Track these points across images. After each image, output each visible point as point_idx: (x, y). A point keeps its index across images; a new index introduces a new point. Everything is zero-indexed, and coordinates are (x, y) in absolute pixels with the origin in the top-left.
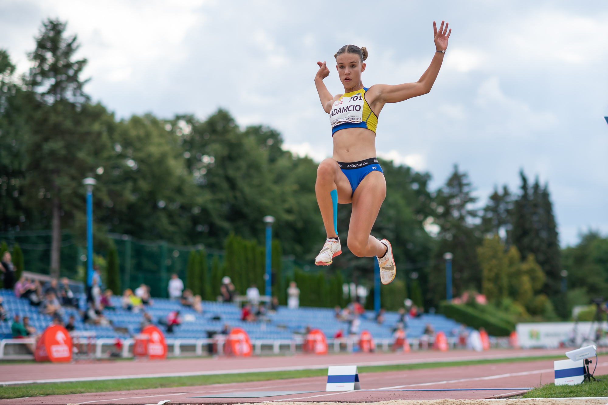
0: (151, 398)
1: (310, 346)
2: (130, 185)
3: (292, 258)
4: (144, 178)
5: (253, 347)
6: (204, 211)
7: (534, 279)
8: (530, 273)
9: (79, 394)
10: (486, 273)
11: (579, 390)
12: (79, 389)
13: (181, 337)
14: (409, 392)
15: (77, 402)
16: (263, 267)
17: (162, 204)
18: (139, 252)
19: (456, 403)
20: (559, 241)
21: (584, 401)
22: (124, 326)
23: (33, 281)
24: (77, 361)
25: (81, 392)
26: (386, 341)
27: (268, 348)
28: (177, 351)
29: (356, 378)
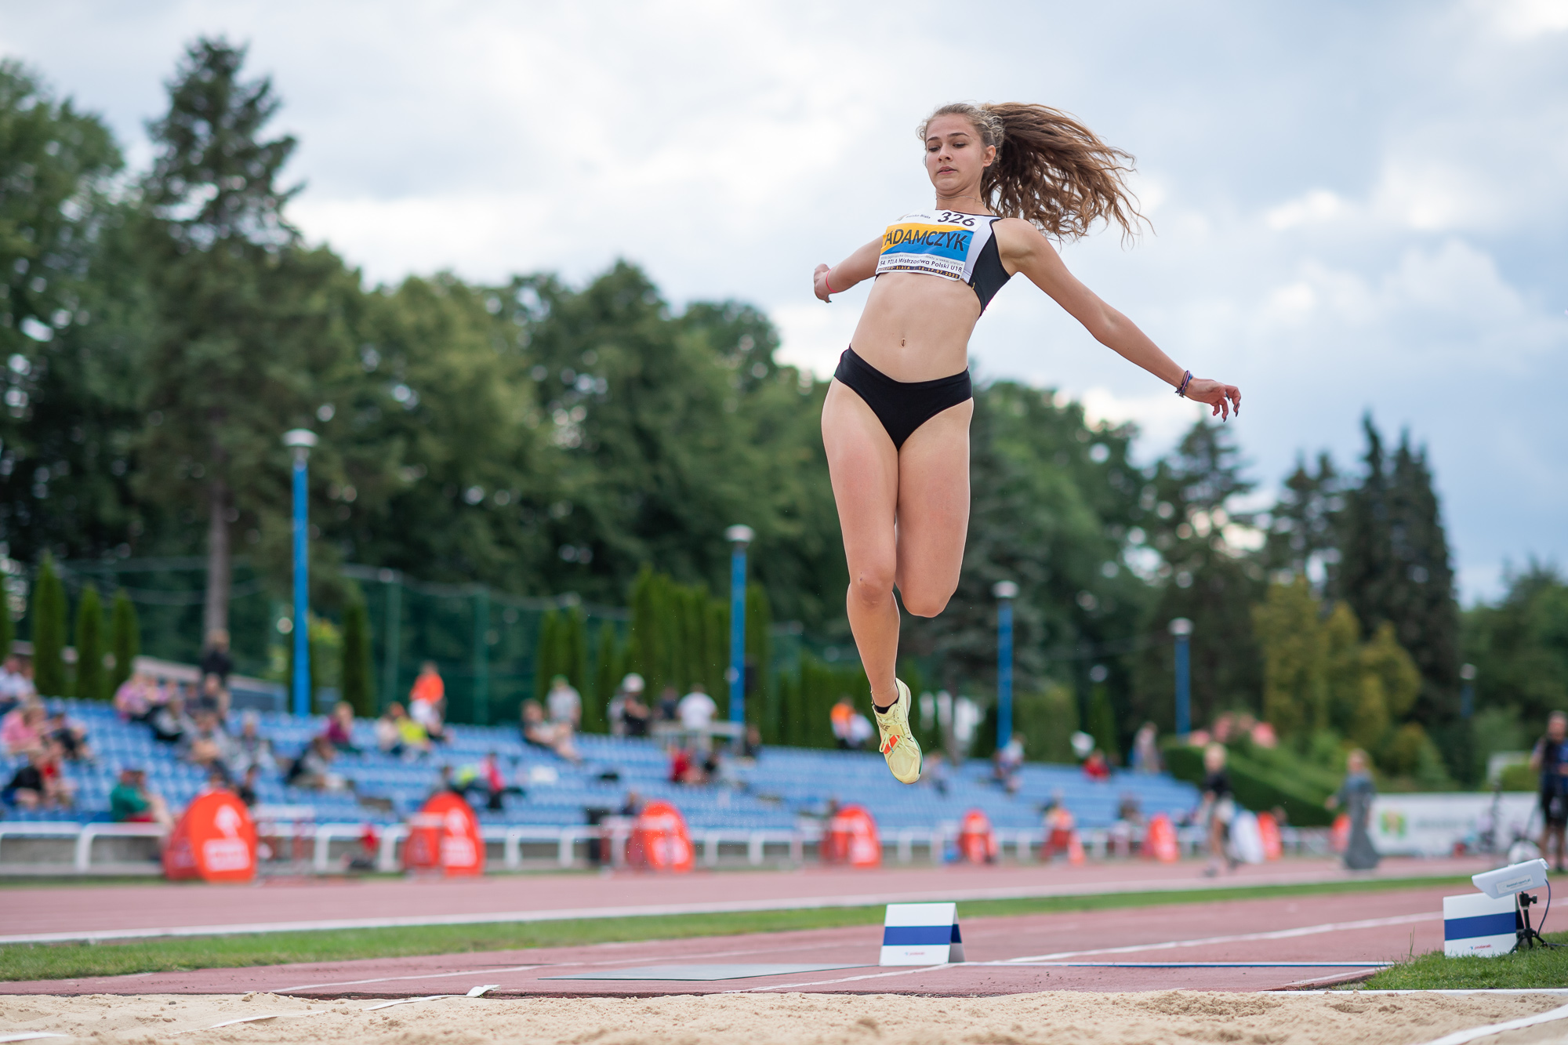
0: (450, 977)
1: (839, 847)
2: (398, 446)
3: (794, 629)
4: (434, 428)
5: (697, 848)
6: (580, 511)
7: (1391, 685)
8: (1385, 669)
9: (276, 967)
10: (1273, 670)
11: (1504, 969)
12: (275, 954)
13: (522, 823)
14: (1084, 971)
15: (271, 988)
16: (724, 650)
17: (475, 494)
18: (419, 613)
19: (1202, 1001)
20: (1455, 592)
21: (1518, 1000)
22: (382, 793)
23: (162, 682)
24: (268, 879)
25: (280, 962)
26: (1026, 837)
27: (735, 849)
28: (513, 856)
29: (954, 935)
